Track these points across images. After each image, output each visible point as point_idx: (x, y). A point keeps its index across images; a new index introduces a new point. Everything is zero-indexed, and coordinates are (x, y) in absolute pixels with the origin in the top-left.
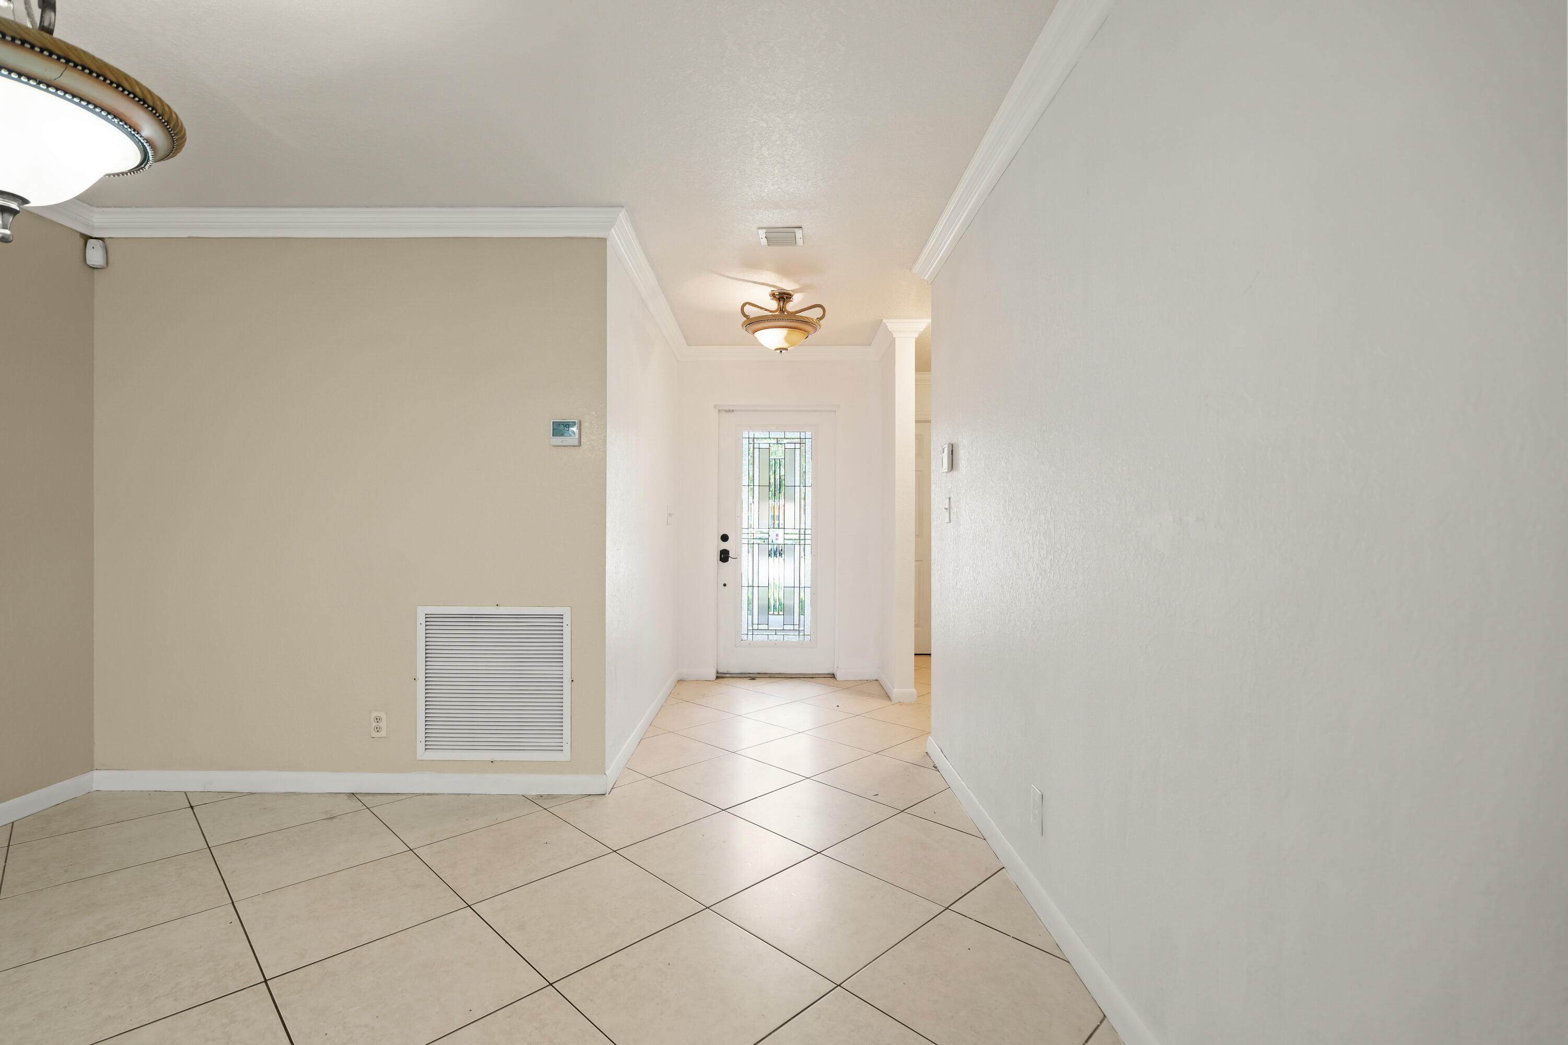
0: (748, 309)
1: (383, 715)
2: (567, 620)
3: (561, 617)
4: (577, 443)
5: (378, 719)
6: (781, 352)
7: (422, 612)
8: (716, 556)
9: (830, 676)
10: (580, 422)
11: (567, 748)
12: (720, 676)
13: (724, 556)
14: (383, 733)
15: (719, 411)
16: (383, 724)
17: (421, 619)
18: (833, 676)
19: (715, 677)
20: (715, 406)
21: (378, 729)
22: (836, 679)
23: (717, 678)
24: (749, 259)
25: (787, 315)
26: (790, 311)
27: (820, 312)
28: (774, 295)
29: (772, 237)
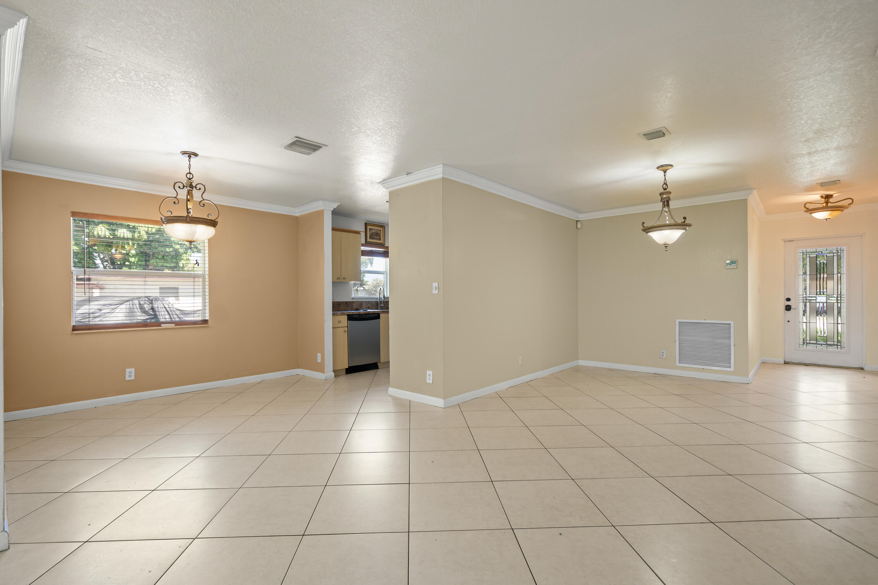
0: (807, 206)
1: (664, 351)
2: (732, 325)
3: (730, 324)
4: (736, 268)
5: (663, 353)
6: (827, 220)
7: (677, 322)
8: (783, 308)
9: (861, 369)
10: (737, 261)
11: (732, 367)
12: (786, 363)
13: (788, 308)
14: (664, 357)
15: (784, 241)
16: (664, 354)
17: (677, 323)
18: (862, 369)
19: (783, 363)
20: (782, 240)
21: (663, 355)
22: (864, 370)
23: (785, 363)
24: (810, 189)
25: (829, 205)
26: (831, 203)
27: (850, 201)
28: (822, 197)
29: (823, 185)
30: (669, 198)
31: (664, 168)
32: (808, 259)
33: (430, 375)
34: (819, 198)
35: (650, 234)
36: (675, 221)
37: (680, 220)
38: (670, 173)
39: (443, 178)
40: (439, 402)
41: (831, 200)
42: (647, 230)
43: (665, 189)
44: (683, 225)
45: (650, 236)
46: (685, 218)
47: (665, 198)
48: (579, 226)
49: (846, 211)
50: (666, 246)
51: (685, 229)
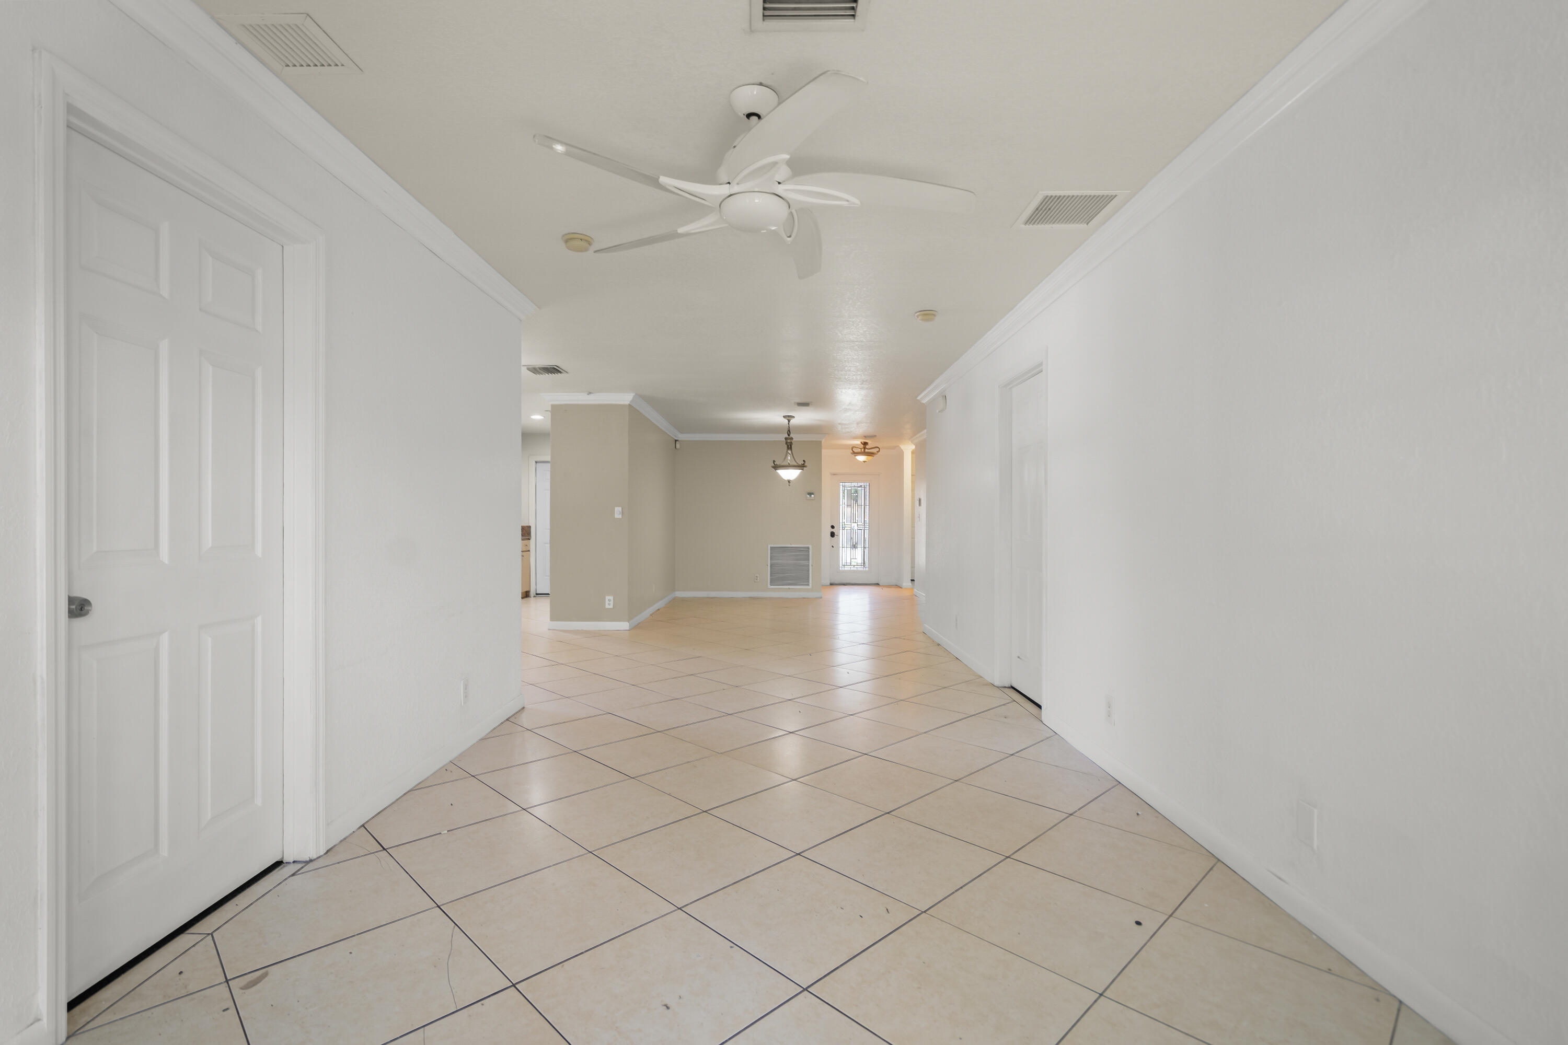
1: (758, 575)
3: (809, 548)
4: (814, 499)
5: (757, 577)
7: (771, 546)
10: (814, 493)
11: (810, 585)
12: (831, 584)
13: (833, 534)
15: (831, 474)
17: (769, 548)
18: (878, 584)
24: (856, 438)
25: (866, 450)
26: (867, 449)
27: (878, 450)
28: (862, 443)
29: (865, 437)
30: (792, 442)
31: (788, 418)
32: (846, 491)
33: (609, 600)
34: (860, 443)
35: (778, 471)
36: (797, 463)
37: (801, 462)
38: (793, 421)
39: (629, 404)
40: (624, 626)
41: (867, 447)
42: (776, 467)
43: (789, 435)
44: (802, 466)
45: (778, 475)
46: (804, 461)
47: (789, 443)
48: (678, 446)
49: (875, 456)
50: (789, 481)
51: (803, 470)
